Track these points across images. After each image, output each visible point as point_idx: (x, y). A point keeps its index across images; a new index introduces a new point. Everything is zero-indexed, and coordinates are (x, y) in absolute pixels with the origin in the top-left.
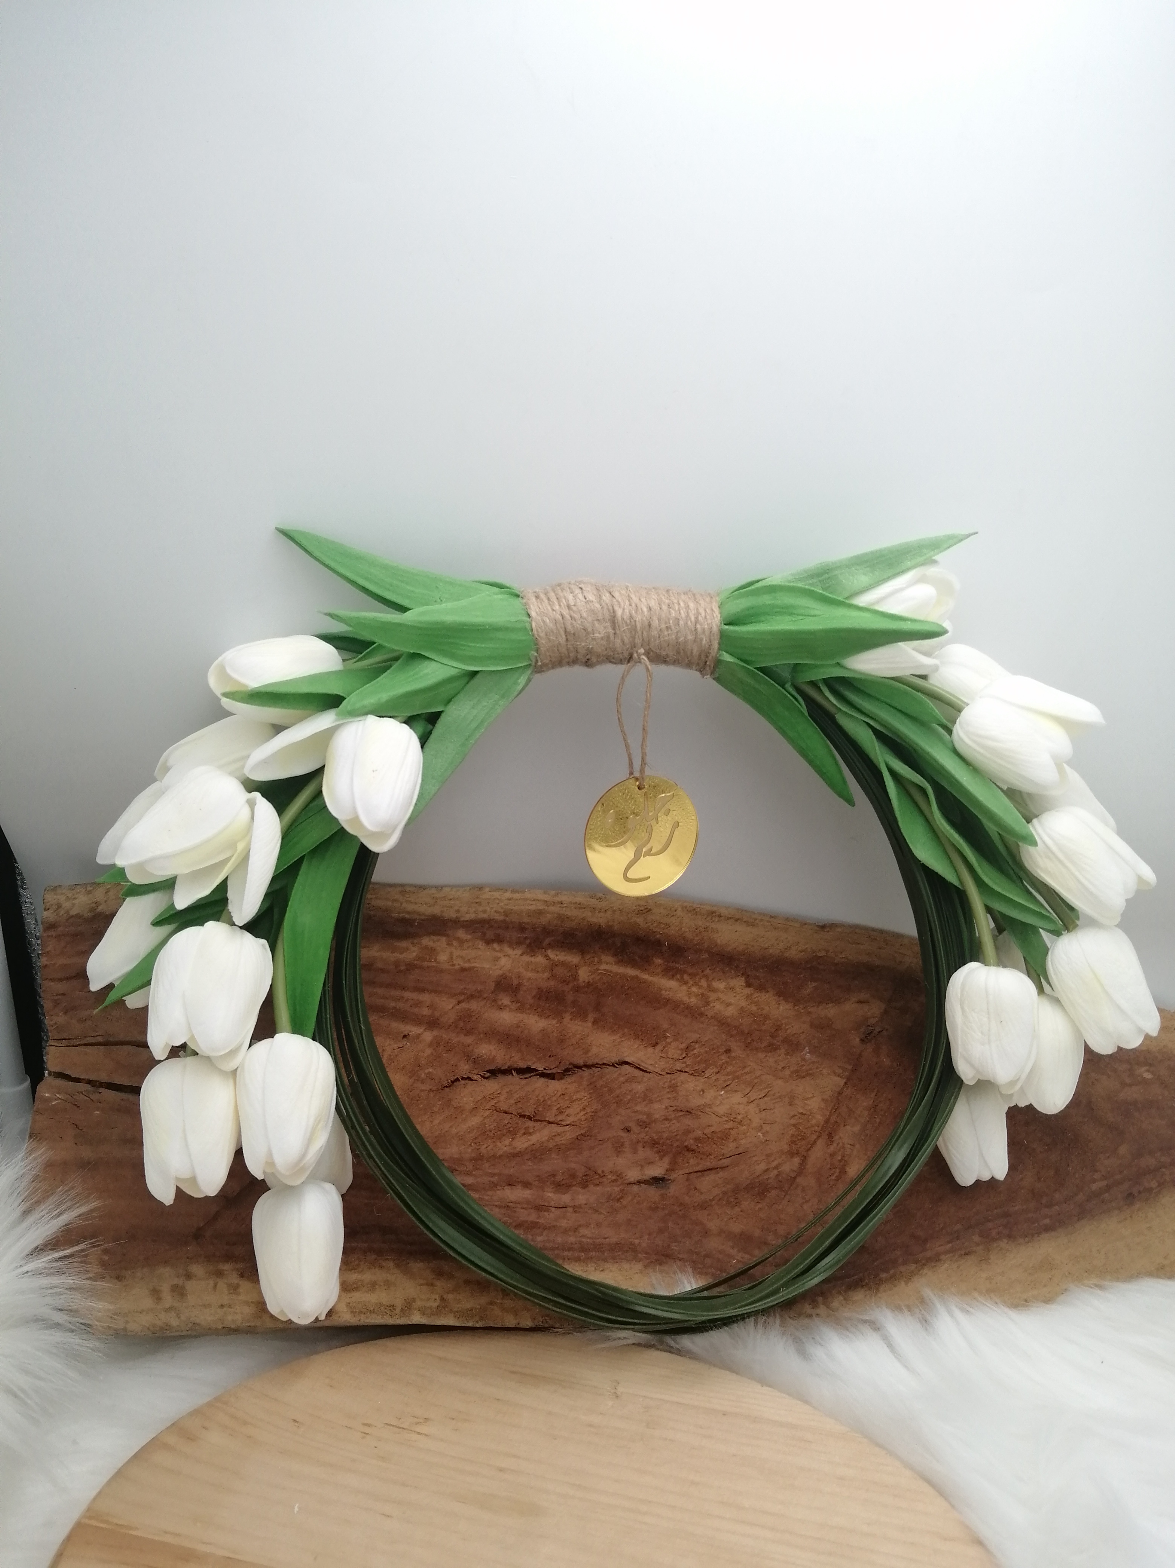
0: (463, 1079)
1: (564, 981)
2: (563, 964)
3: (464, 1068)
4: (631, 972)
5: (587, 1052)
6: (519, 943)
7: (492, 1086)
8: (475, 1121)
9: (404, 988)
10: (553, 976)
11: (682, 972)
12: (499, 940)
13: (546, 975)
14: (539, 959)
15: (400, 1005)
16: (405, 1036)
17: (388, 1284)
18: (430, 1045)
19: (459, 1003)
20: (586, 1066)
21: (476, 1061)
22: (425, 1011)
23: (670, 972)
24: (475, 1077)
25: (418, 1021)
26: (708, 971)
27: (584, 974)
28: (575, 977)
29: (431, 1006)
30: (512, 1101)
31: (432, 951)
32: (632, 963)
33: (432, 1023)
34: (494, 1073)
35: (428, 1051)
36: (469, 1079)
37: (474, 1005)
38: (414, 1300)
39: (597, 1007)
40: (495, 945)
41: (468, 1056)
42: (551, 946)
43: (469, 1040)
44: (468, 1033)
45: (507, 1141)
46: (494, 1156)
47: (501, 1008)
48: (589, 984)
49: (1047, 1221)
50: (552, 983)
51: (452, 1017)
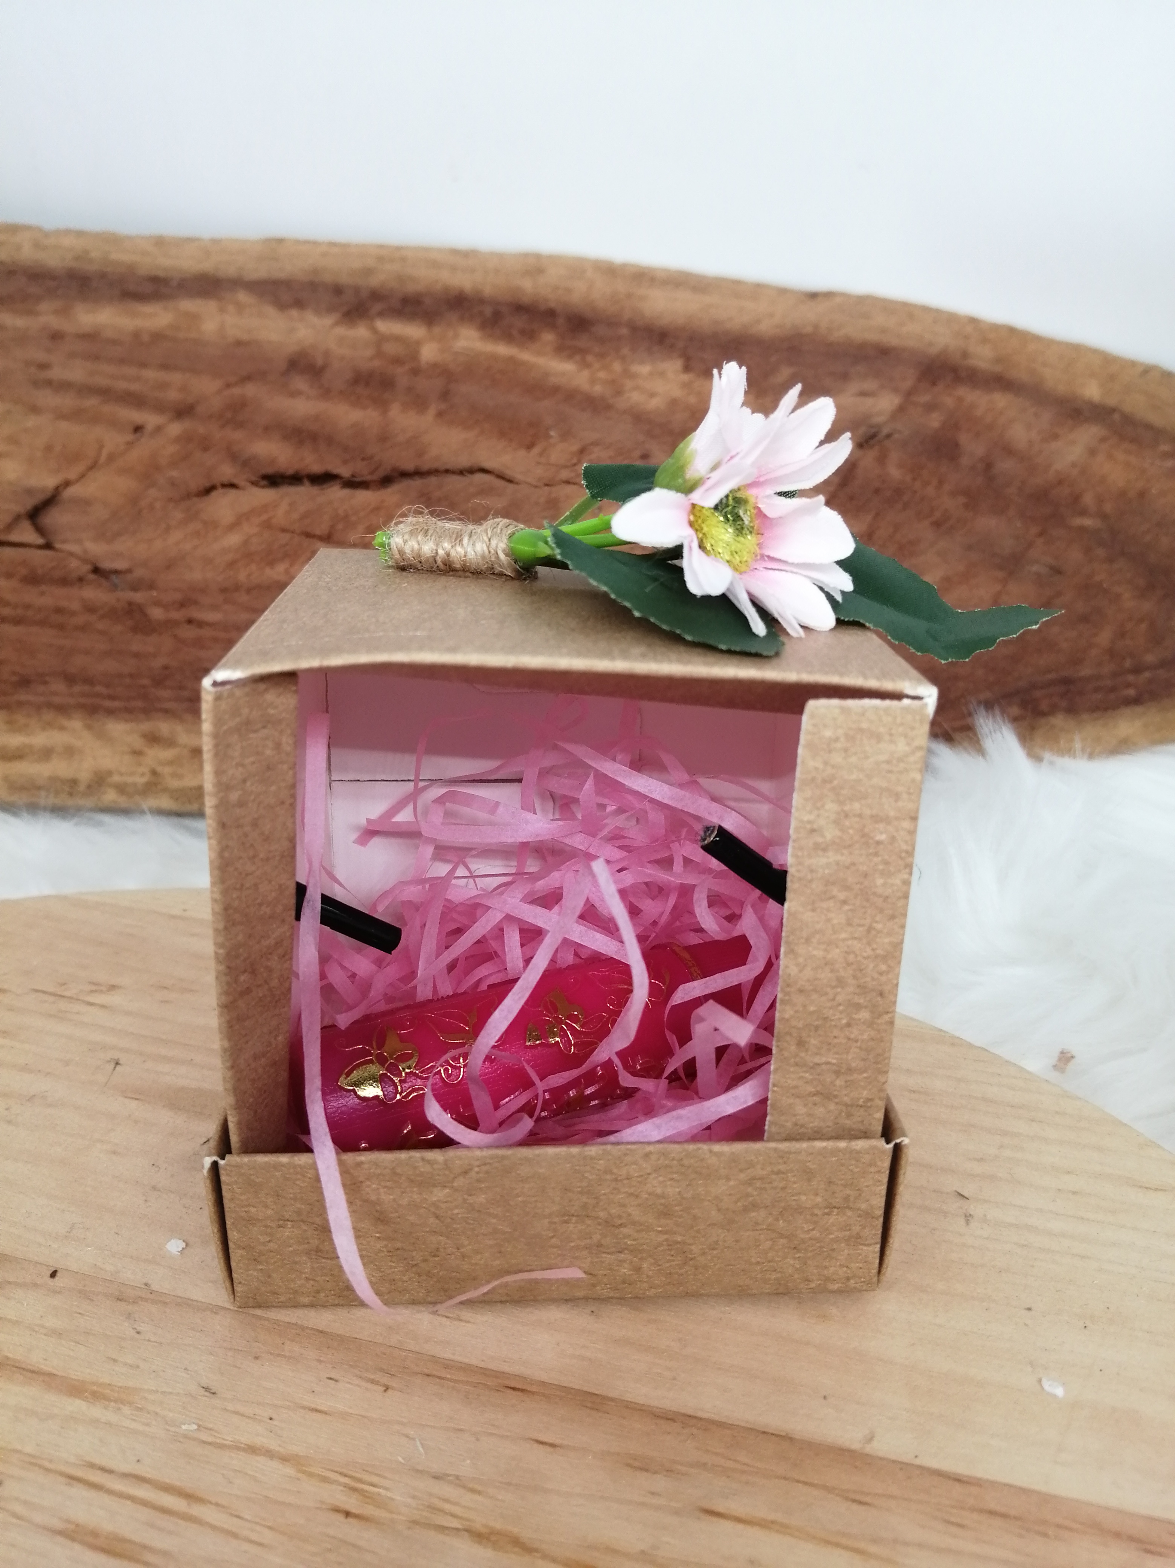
0: (224, 486)
1: (397, 361)
2: (398, 339)
3: (227, 471)
4: (502, 349)
5: (420, 454)
6: (331, 309)
7: (268, 495)
10: (379, 354)
11: (583, 352)
12: (299, 304)
13: (369, 352)
14: (361, 332)
15: (134, 387)
16: (138, 429)
18: (178, 440)
20: (418, 473)
21: (247, 464)
22: (173, 395)
23: (562, 350)
24: (242, 483)
25: (159, 407)
26: (625, 351)
27: (429, 353)
28: (414, 356)
29: (184, 389)
30: (295, 516)
31: (194, 318)
32: (508, 337)
33: (183, 411)
34: (273, 480)
35: (172, 449)
36: (232, 486)
37: (250, 390)
39: (445, 395)
40: (294, 313)
41: (234, 458)
42: (381, 314)
43: (238, 435)
44: (240, 425)
47: (293, 394)
48: (435, 365)
50: (376, 363)
51: (215, 404)
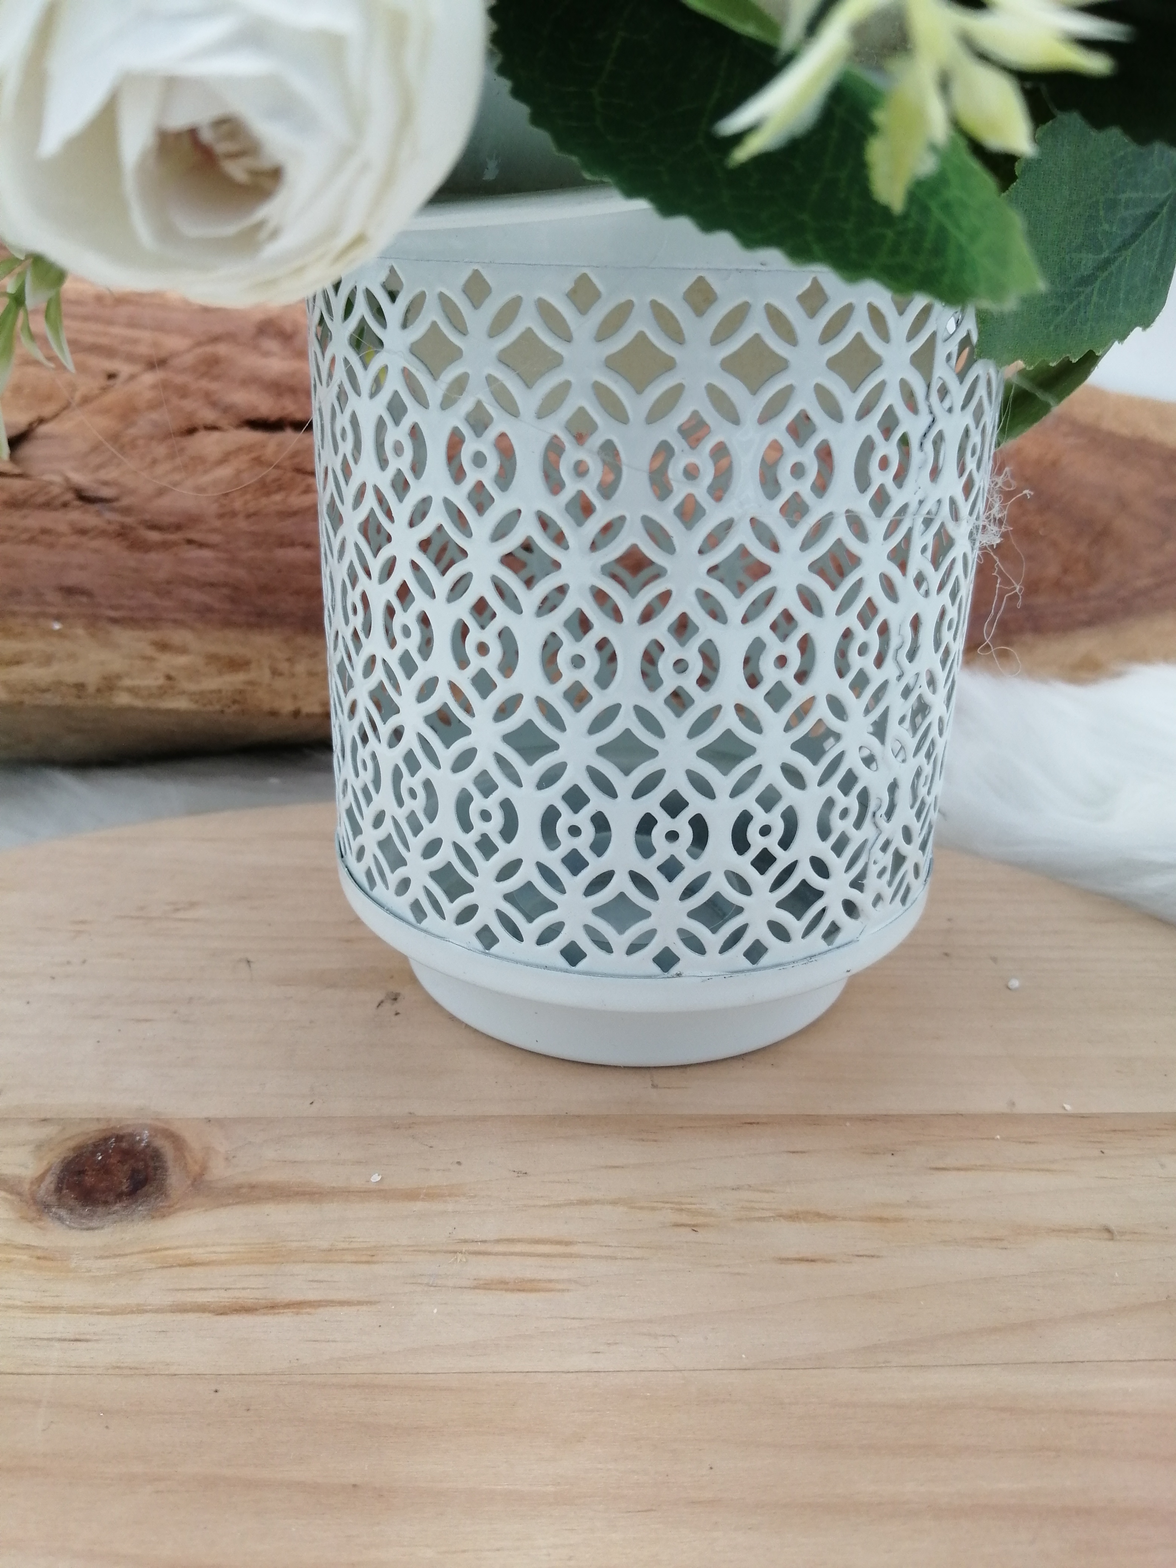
0: (206, 428)
3: (209, 415)
7: (254, 436)
8: (225, 472)
9: (110, 322)
15: (104, 341)
16: (111, 376)
17: (72, 657)
18: (154, 387)
19: (199, 344)
21: (227, 409)
22: (143, 349)
24: (224, 426)
25: (130, 358)
29: (155, 345)
30: (285, 454)
33: (157, 363)
34: (258, 425)
35: (148, 395)
36: (215, 428)
37: (222, 349)
38: (119, 677)
41: (214, 404)
43: (214, 386)
44: (216, 378)
45: (278, 497)
46: (255, 514)
47: (267, 354)
49: (1083, 617)
51: (189, 359)
